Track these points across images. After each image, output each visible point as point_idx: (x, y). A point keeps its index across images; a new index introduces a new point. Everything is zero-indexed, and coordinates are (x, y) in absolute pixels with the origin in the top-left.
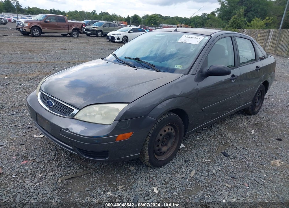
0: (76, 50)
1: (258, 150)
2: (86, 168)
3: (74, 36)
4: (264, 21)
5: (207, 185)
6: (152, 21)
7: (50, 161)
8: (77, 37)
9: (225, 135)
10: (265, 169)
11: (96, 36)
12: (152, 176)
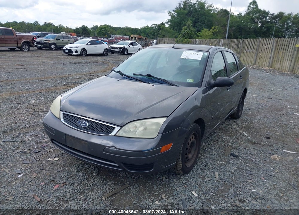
0: (36, 66)
1: (257, 149)
2: (120, 183)
3: (25, 50)
4: (211, 30)
5: (233, 183)
6: (103, 32)
7: (82, 182)
8: (29, 51)
9: (224, 139)
10: (269, 163)
11: (49, 49)
12: (184, 182)
